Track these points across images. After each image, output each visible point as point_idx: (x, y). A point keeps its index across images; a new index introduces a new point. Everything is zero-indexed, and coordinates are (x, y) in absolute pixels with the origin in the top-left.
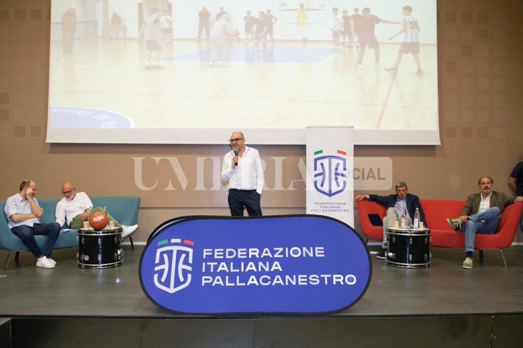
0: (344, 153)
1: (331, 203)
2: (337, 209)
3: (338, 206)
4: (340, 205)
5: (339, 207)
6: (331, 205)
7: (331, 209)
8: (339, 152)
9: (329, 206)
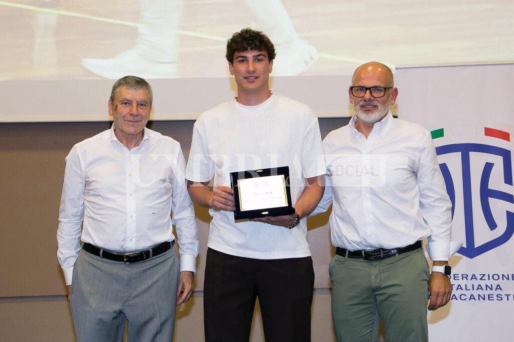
0: (505, 136)
1: (474, 277)
2: (495, 293)
3: (495, 284)
4: (500, 282)
5: (499, 287)
6: (476, 283)
7: (476, 293)
8: (489, 132)
9: (470, 283)
